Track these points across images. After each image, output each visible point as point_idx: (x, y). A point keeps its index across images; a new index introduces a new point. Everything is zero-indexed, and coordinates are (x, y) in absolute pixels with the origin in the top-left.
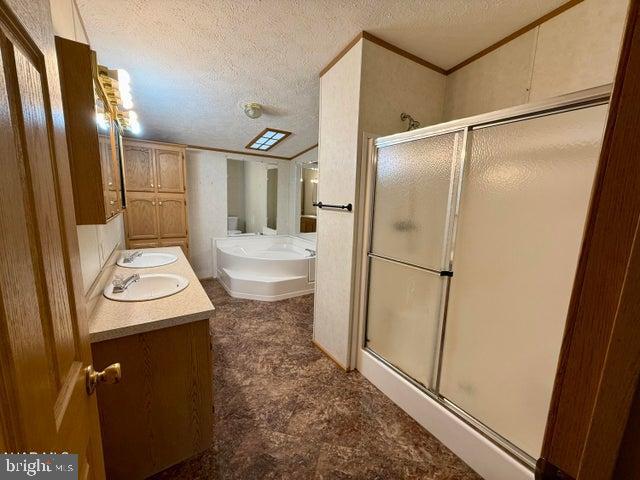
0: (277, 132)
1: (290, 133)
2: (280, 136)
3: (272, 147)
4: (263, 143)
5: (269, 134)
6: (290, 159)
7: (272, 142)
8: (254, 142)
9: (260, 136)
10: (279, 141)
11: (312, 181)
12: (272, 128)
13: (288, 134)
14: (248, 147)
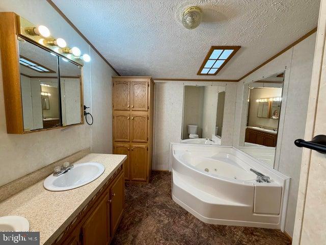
0: (224, 48)
1: (239, 47)
2: (228, 53)
3: (219, 69)
4: (212, 66)
5: (216, 53)
6: (238, 81)
7: (219, 64)
8: (202, 67)
9: (207, 59)
10: (227, 61)
11: (258, 101)
12: (217, 44)
13: (236, 49)
14: (199, 73)
